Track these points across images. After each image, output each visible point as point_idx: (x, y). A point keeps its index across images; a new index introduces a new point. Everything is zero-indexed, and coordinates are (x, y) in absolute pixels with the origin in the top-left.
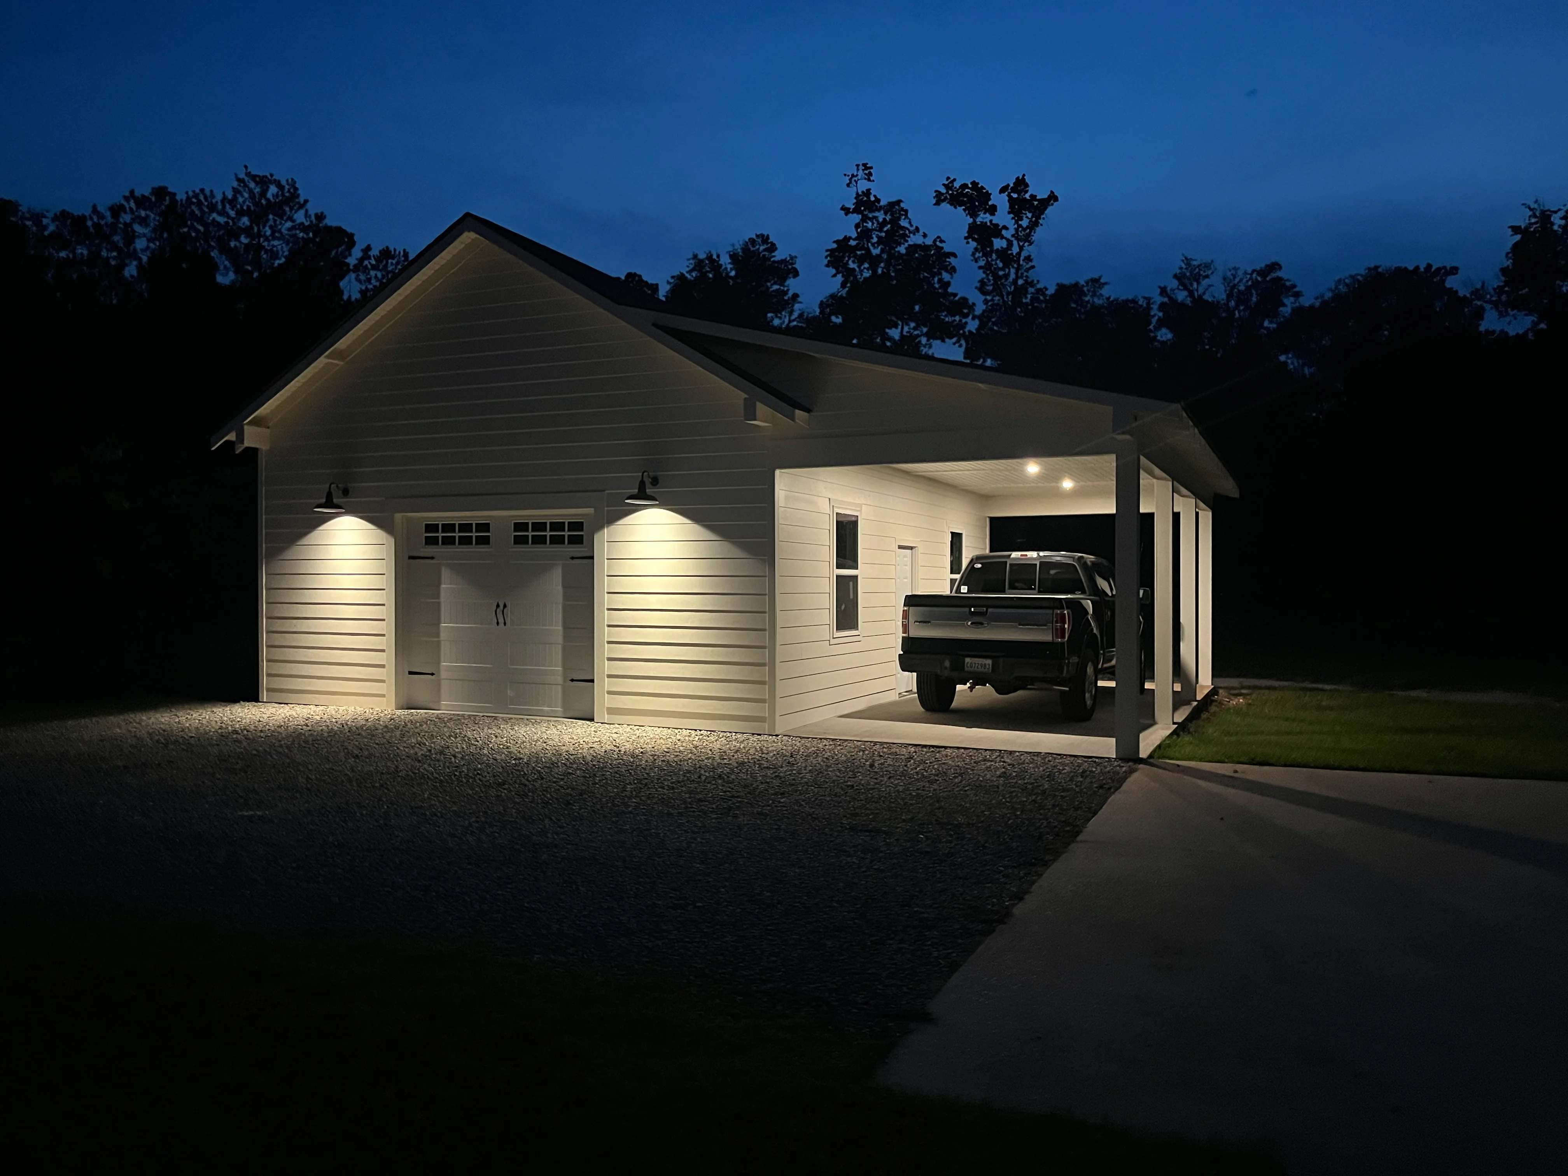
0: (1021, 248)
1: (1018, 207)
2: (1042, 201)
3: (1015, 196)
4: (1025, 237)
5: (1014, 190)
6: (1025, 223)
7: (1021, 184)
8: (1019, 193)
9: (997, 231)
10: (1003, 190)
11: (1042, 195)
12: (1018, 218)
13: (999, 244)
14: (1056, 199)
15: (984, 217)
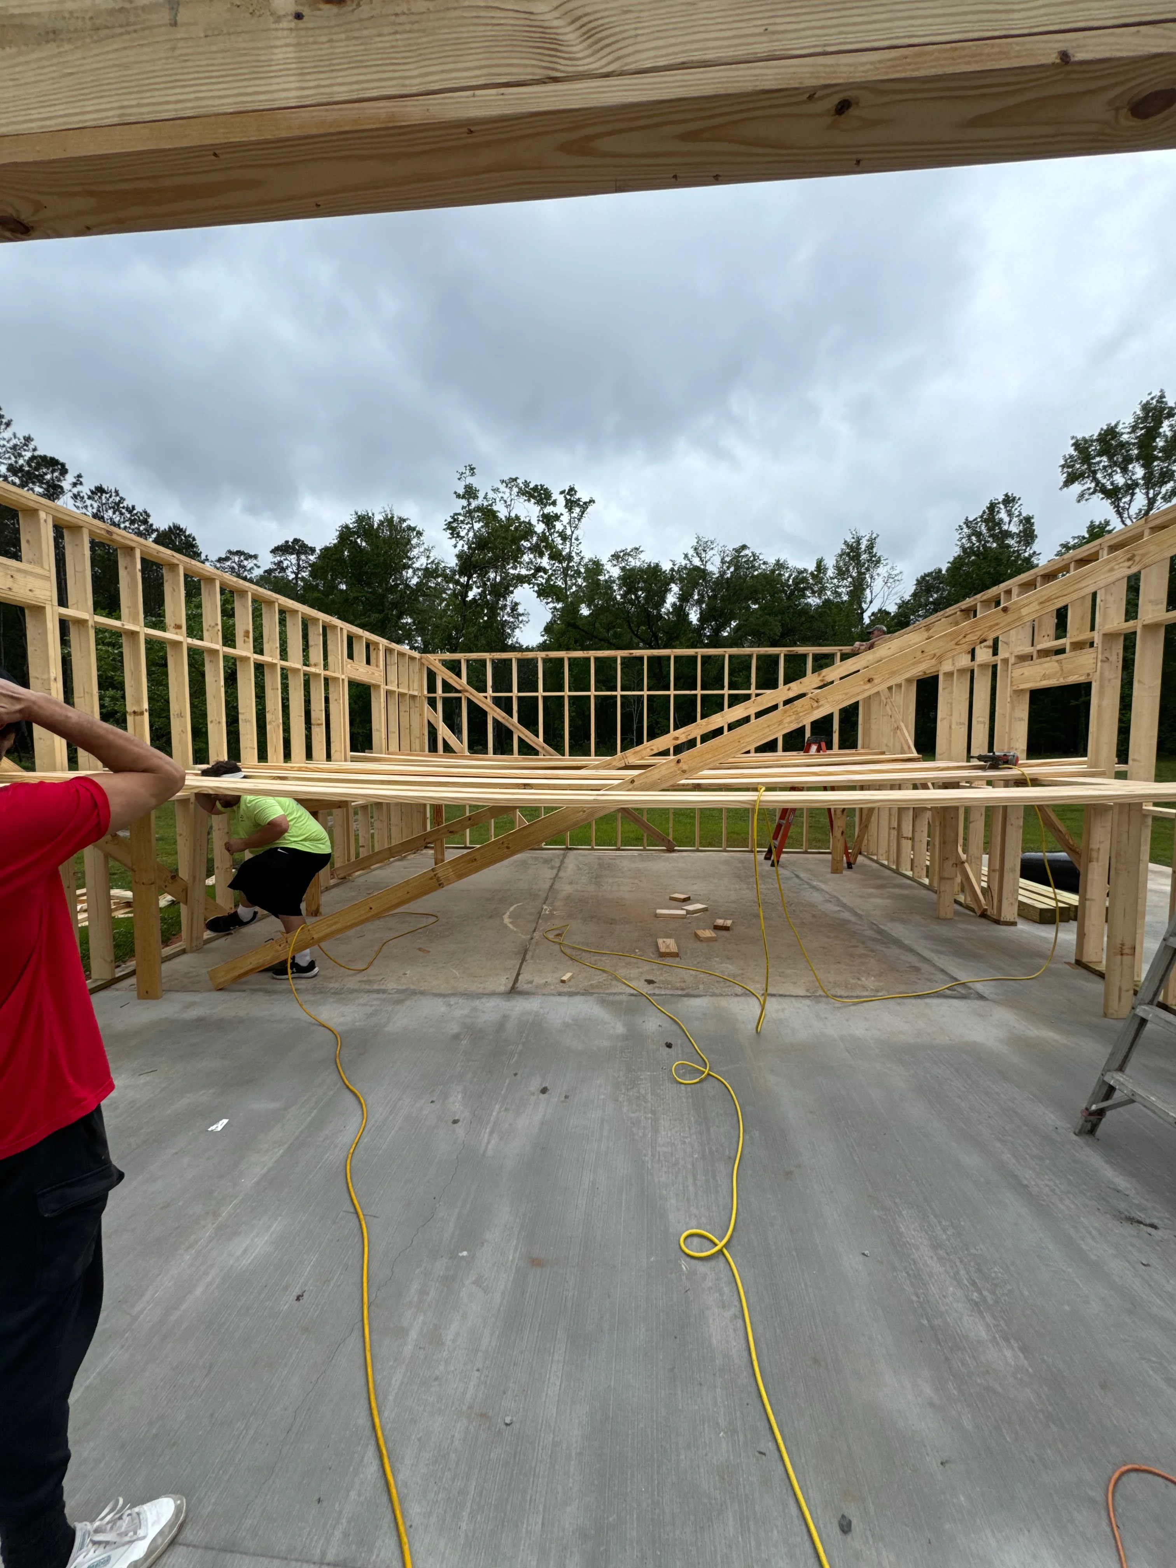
0: (573, 532)
1: (570, 504)
2: (585, 503)
3: (568, 497)
4: (574, 524)
5: (568, 494)
6: (575, 515)
7: (572, 491)
8: (571, 495)
9: (557, 517)
10: (562, 493)
11: (585, 499)
12: (570, 510)
13: (559, 526)
14: (594, 502)
15: (549, 509)
